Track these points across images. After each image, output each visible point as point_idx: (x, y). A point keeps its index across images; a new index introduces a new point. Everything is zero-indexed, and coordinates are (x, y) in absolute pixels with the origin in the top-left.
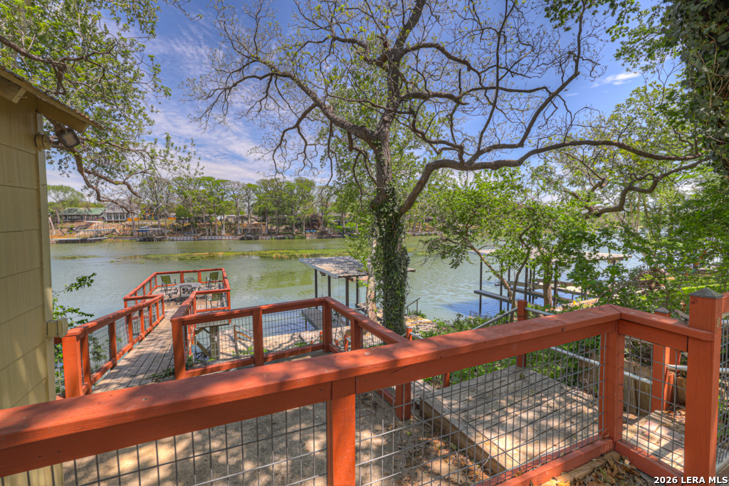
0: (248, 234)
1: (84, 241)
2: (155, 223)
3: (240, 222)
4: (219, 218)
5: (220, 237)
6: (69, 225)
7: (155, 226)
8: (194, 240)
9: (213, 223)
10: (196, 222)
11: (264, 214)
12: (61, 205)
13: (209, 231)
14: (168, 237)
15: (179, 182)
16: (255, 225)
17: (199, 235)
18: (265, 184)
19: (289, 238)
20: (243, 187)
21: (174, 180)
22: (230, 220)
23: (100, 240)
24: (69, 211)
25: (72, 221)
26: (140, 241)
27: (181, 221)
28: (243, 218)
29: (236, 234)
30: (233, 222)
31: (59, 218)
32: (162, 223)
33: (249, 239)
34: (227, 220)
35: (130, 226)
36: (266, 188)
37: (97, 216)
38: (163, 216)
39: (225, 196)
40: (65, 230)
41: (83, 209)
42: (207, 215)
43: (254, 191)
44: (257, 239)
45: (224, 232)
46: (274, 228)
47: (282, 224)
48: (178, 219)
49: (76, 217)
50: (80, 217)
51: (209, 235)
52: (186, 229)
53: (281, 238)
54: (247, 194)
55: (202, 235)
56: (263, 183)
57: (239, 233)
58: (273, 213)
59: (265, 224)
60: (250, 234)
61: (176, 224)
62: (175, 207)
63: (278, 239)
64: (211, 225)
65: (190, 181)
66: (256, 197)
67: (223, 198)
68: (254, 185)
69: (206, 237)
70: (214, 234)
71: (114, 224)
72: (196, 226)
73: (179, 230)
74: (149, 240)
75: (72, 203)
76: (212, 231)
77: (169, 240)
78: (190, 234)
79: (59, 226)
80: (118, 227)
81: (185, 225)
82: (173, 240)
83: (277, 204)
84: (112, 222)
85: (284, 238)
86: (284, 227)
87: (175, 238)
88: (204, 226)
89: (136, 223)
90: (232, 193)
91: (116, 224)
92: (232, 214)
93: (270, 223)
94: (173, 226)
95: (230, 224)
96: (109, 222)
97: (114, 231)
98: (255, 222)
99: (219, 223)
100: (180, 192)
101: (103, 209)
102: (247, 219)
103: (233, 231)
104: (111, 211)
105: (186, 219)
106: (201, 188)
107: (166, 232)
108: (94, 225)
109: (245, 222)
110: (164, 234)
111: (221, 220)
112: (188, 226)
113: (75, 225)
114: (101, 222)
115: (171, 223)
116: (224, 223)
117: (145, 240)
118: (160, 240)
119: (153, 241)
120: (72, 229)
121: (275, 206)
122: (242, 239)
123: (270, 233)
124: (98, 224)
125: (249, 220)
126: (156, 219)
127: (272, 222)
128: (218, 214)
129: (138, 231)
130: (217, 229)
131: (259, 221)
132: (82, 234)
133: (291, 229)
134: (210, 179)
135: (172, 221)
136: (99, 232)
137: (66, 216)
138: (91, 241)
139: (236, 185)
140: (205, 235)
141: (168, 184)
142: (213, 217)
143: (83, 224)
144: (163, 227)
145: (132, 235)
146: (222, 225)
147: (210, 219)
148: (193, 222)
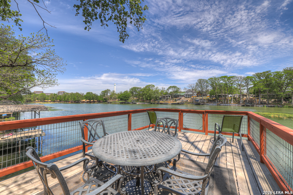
1: (178, 104)
2: (201, 98)
3: (242, 97)
4: (229, 96)
5: (230, 105)
6: (175, 99)
7: (201, 99)
8: (217, 105)
9: (227, 98)
10: (218, 98)
11: (257, 93)
12: (173, 92)
13: (224, 101)
15: (211, 80)
17: (219, 103)
18: (259, 75)
19: (278, 107)
20: (244, 79)
21: (209, 79)
22: (235, 96)
23: (183, 104)
24: (176, 94)
25: (176, 97)
26: (196, 105)
27: (212, 97)
28: (243, 95)
29: (239, 103)
30: (238, 97)
31: (173, 96)
32: (204, 98)
33: (247, 106)
34: (234, 96)
35: (192, 99)
36: (259, 78)
37: (183, 95)
38: (205, 95)
39: (233, 84)
40: (174, 100)
41: (179, 93)
42: (224, 94)
43: (251, 80)
44: (253, 106)
45: (232, 103)
46: (265, 100)
47: (272, 98)
48: (210, 96)
49: (177, 96)
50: (178, 96)
51: (225, 103)
53: (271, 107)
54: (246, 82)
55: (221, 103)
56: (257, 75)
57: (241, 103)
58: (264, 91)
59: (258, 99)
60: (248, 103)
61: (209, 98)
62: (209, 91)
63: (269, 107)
64: (225, 99)
65: (215, 79)
66: (252, 83)
67: (232, 85)
68: (251, 77)
69: (223, 104)
70: (227, 103)
71: (188, 98)
72: (218, 99)
73: (211, 101)
74: (199, 105)
75: (177, 91)
77: (206, 105)
78: (215, 102)
80: (189, 100)
81: (213, 99)
82: (208, 105)
83: (268, 85)
84: (187, 97)
85: (274, 107)
86: (273, 100)
88: (222, 99)
89: (195, 98)
90: (237, 82)
91: (189, 98)
93: (262, 98)
94: (208, 99)
95: (235, 98)
96: (186, 98)
97: (187, 101)
98: (251, 98)
99: (230, 98)
100: (212, 85)
101: (185, 93)
102: (246, 96)
103: (237, 102)
104: (187, 94)
105: (214, 96)
106: (221, 82)
108: (182, 99)
110: (204, 103)
111: (231, 97)
112: (215, 99)
113: (177, 99)
115: (207, 98)
116: (232, 98)
117: (197, 104)
119: (200, 105)
120: (176, 100)
121: (266, 87)
122: (243, 106)
123: (262, 103)
124: (183, 98)
125: (248, 96)
126: (202, 96)
127: (264, 97)
128: (229, 94)
129: (195, 101)
130: (229, 101)
131: (254, 97)
132: (178, 102)
133: (280, 101)
134: (226, 77)
136: (182, 101)
137: (175, 96)
138: (180, 104)
139: (240, 78)
140: (223, 103)
141: (206, 81)
142: (227, 95)
143: (179, 98)
144: (204, 100)
145: (193, 102)
146: (232, 99)
147: (225, 96)
148: (217, 97)
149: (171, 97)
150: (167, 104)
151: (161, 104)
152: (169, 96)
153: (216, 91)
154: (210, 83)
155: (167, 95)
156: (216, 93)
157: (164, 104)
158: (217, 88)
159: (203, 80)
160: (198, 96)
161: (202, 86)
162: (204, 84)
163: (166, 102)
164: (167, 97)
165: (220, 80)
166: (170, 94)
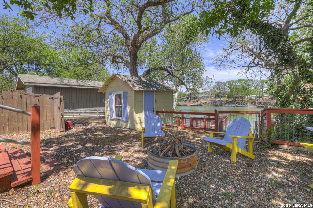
0: (262, 104)
1: (197, 105)
2: (219, 99)
3: (258, 99)
4: (247, 97)
5: (247, 106)
6: (194, 100)
7: (219, 101)
9: (244, 99)
13: (242, 103)
14: (224, 105)
15: (229, 83)
16: (267, 100)
17: (237, 104)
20: (260, 82)
21: (227, 82)
22: (252, 98)
23: (202, 105)
24: (194, 96)
25: (195, 99)
26: (214, 106)
27: (230, 99)
28: (260, 97)
29: (255, 104)
30: (254, 98)
31: (192, 98)
32: (222, 100)
33: (262, 107)
35: (211, 101)
37: (201, 97)
38: (223, 97)
39: (250, 87)
40: (193, 102)
41: (198, 95)
42: (241, 96)
43: (266, 83)
44: (267, 107)
45: (248, 104)
48: (228, 97)
51: (241, 105)
52: (231, 102)
54: (262, 85)
55: (238, 105)
57: (257, 104)
59: (273, 100)
61: (227, 100)
62: (227, 93)
64: (242, 100)
65: (233, 81)
66: (267, 86)
67: (248, 88)
69: (240, 106)
70: (244, 104)
71: (206, 100)
72: (236, 101)
73: (228, 102)
74: (217, 106)
76: (243, 103)
77: (224, 106)
78: (233, 104)
79: (191, 100)
80: (207, 101)
81: (231, 100)
82: (226, 106)
84: (205, 99)
87: (226, 105)
88: (239, 100)
89: (213, 99)
90: (253, 85)
91: (207, 100)
92: (254, 94)
94: (226, 101)
95: (252, 100)
97: (206, 102)
100: (230, 87)
101: (203, 95)
102: (262, 97)
103: (254, 103)
104: (205, 95)
105: (232, 98)
106: (239, 84)
107: (223, 103)
108: (200, 100)
109: (261, 99)
110: (222, 104)
112: (233, 101)
113: (195, 100)
114: (202, 99)
115: (225, 100)
118: (221, 106)
120: (194, 102)
122: (258, 107)
126: (220, 98)
129: (213, 103)
130: (245, 102)
131: (269, 98)
132: (197, 103)
134: (242, 80)
135: (226, 99)
136: (201, 103)
138: (199, 106)
139: (256, 81)
140: (240, 104)
141: (224, 84)
142: (244, 97)
143: (197, 100)
144: (222, 101)
145: (211, 104)
146: (248, 100)
147: (242, 98)
148: (235, 99)
149: (190, 98)
150: (186, 106)
151: (180, 105)
152: (188, 98)
153: (234, 93)
154: (228, 85)
155: (185, 97)
156: (233, 96)
157: (184, 106)
158: (234, 91)
159: (222, 82)
160: (216, 98)
161: (220, 89)
162: (222, 86)
163: (185, 104)
164: (185, 98)
165: (238, 83)
166: (188, 96)
